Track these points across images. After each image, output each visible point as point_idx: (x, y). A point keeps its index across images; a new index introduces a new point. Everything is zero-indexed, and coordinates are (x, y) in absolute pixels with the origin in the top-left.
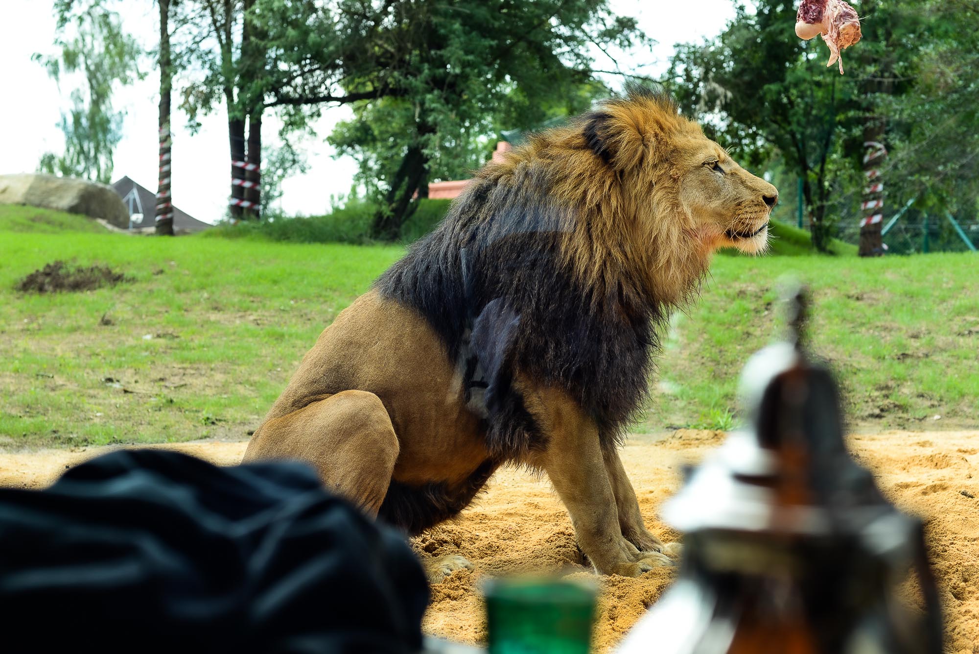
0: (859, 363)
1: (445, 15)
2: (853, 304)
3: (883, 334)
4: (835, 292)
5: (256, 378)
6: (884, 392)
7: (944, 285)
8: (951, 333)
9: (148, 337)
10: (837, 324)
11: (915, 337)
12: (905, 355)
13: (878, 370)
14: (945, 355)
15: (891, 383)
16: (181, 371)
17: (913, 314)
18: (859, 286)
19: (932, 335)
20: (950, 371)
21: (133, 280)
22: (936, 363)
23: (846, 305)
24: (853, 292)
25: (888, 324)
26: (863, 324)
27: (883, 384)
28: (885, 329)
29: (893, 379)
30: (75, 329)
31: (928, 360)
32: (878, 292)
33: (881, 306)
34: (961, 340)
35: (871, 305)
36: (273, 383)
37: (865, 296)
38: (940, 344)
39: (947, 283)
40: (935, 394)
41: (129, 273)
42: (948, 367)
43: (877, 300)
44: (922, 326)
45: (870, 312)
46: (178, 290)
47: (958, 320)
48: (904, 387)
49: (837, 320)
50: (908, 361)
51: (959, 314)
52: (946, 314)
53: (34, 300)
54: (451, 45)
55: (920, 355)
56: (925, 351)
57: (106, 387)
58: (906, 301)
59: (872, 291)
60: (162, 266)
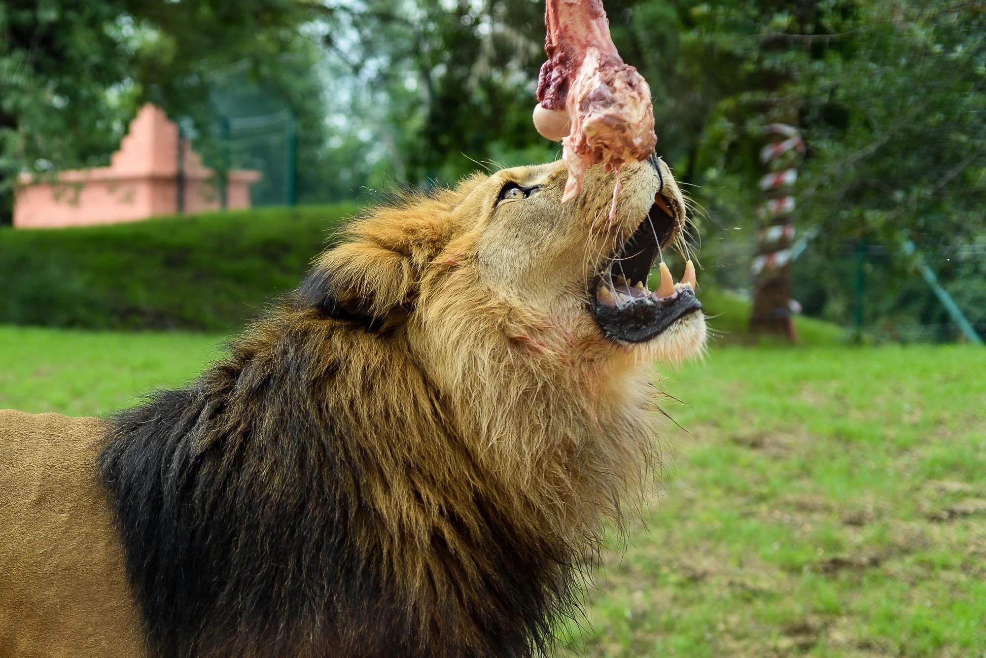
0: (756, 579)
2: (747, 455)
3: (799, 517)
4: (714, 432)
6: (801, 639)
7: (906, 419)
8: (917, 513)
10: (717, 499)
11: (856, 522)
12: (837, 564)
13: (790, 594)
14: (909, 560)
15: (814, 621)
17: (850, 475)
18: (756, 420)
19: (886, 519)
20: (918, 594)
22: (892, 577)
23: (732, 460)
24: (745, 431)
25: (807, 499)
26: (762, 498)
27: (797, 621)
28: (802, 507)
29: (816, 612)
31: (878, 572)
32: (790, 431)
33: (794, 462)
34: (935, 531)
35: (776, 458)
37: (767, 440)
38: (900, 539)
39: (910, 413)
40: (891, 642)
42: (913, 585)
43: (787, 448)
44: (868, 501)
45: (775, 471)
47: (930, 489)
48: (836, 627)
49: (717, 492)
50: (844, 575)
51: (931, 476)
52: (909, 475)
55: (864, 560)
56: (873, 554)
58: (838, 448)
59: (779, 429)
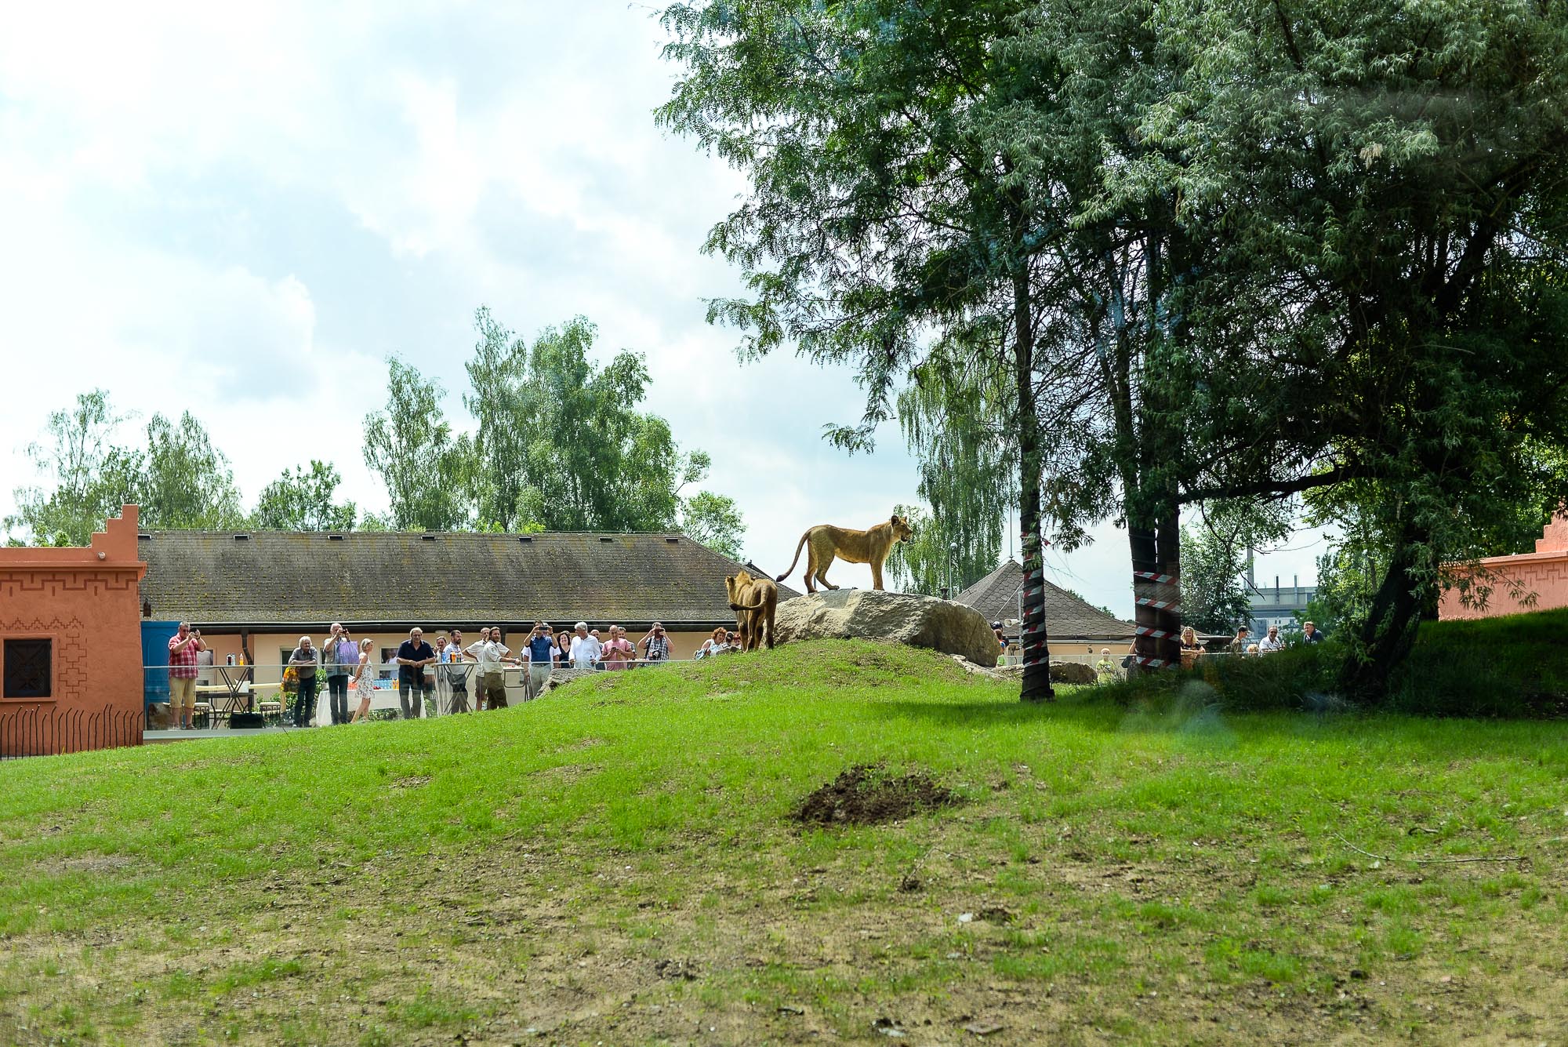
1: (1437, 356)
5: (1117, 1012)
9: (966, 918)
16: (1001, 996)
21: (962, 801)
30: (862, 899)
36: (1142, 1022)
41: (958, 786)
46: (1026, 819)
53: (816, 837)
54: (1445, 402)
57: (880, 1036)
60: (1008, 773)
